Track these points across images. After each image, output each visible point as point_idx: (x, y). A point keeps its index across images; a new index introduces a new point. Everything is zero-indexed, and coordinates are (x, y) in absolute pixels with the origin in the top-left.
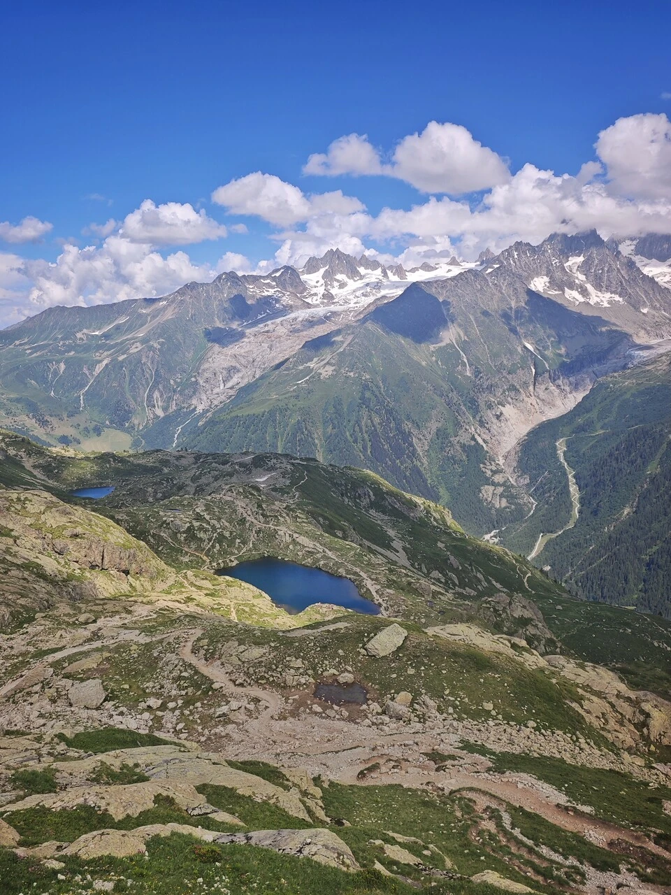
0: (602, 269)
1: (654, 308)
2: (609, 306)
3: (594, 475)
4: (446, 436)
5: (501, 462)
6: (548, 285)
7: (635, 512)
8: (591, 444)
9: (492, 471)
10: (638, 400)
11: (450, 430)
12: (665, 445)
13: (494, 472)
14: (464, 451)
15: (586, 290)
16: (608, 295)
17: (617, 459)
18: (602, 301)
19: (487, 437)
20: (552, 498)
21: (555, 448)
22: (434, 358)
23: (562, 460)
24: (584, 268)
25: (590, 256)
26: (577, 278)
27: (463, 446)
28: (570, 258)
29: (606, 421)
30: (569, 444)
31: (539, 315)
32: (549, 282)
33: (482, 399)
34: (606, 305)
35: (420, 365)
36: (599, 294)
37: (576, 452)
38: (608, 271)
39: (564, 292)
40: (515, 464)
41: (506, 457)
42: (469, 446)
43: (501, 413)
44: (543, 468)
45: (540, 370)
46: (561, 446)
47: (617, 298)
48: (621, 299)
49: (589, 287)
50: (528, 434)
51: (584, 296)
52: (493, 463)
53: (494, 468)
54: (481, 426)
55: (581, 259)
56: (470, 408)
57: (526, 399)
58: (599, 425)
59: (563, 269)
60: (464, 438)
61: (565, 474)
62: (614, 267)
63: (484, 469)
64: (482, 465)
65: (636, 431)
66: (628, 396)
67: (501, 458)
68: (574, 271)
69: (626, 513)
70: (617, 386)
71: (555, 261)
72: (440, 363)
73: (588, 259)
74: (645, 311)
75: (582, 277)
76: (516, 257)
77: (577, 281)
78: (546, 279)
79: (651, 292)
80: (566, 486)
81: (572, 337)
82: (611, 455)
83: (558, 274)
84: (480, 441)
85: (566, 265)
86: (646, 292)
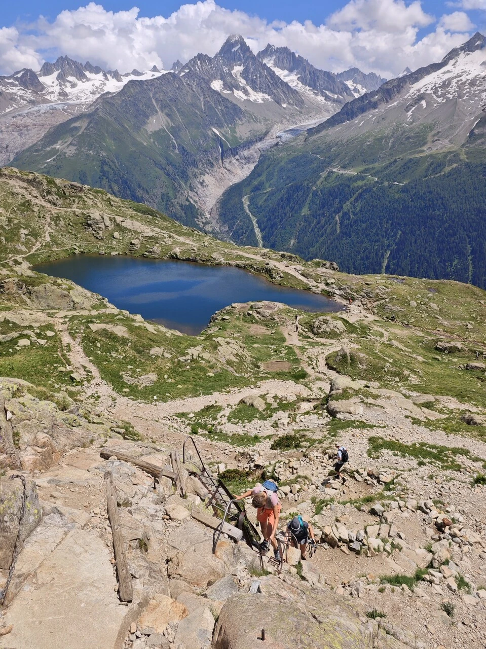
0: (256, 76)
1: (289, 103)
2: (262, 102)
3: (269, 219)
4: (169, 199)
5: (208, 216)
6: (223, 86)
7: (298, 242)
8: (264, 198)
9: (203, 223)
10: (289, 166)
11: (171, 194)
12: (311, 195)
13: (205, 224)
14: (183, 209)
15: (247, 90)
16: (261, 94)
17: (282, 207)
18: (258, 99)
19: (197, 199)
20: (245, 239)
21: (242, 203)
22: (152, 140)
23: (248, 211)
24: (245, 74)
25: (247, 65)
26: (241, 82)
27: (181, 206)
28: (235, 67)
29: (272, 181)
30: (251, 200)
31: (220, 107)
32: (223, 85)
33: (191, 170)
34: (260, 101)
35: (143, 144)
36: (256, 94)
37: (256, 204)
38: (260, 77)
39: (233, 91)
40: (217, 217)
41: (210, 213)
42: (186, 205)
43: (203, 181)
44: (236, 218)
45: (225, 149)
46: (246, 201)
47: (267, 96)
48: (269, 97)
50: (223, 194)
51: (246, 95)
52: (203, 217)
53: (204, 221)
54: (191, 191)
55: (241, 68)
56: (182, 177)
57: (218, 170)
58: (267, 185)
59: (231, 75)
60: (182, 200)
61: (251, 221)
62: (263, 74)
63: (197, 222)
64: (196, 219)
65: (292, 186)
66: (283, 164)
67: (207, 214)
68: (238, 76)
69: (292, 243)
70: (275, 157)
71: (225, 69)
72: (156, 144)
73: (246, 68)
74: (284, 106)
75: (244, 81)
76: (199, 64)
77: (240, 84)
78: (221, 82)
79: (287, 93)
80: (253, 230)
81: (242, 124)
82: (278, 205)
83: (228, 79)
84: (192, 202)
85: (232, 72)
86: (284, 92)
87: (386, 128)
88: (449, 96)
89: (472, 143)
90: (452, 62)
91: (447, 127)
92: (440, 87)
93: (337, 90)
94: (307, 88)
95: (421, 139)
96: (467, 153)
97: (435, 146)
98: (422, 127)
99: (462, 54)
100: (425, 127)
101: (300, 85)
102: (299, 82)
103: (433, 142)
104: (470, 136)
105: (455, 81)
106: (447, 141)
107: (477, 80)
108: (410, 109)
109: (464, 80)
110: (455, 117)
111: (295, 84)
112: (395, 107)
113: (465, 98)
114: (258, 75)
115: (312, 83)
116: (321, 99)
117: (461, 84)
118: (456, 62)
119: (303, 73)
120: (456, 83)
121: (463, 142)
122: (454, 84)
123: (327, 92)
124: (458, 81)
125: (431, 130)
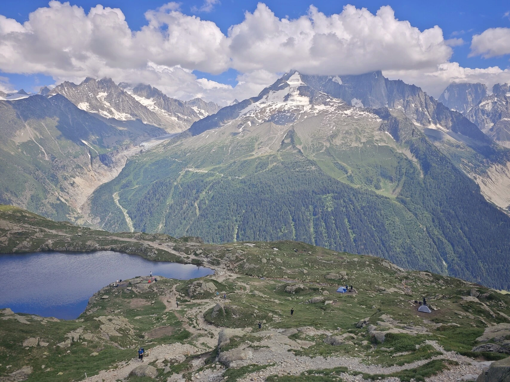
0: (119, 100)
2: (126, 120)
3: (139, 210)
4: (39, 200)
5: (80, 211)
6: (89, 107)
7: (165, 226)
8: (133, 193)
9: (75, 218)
10: (153, 168)
11: (41, 195)
12: (173, 188)
13: (77, 218)
14: (53, 208)
15: (111, 111)
16: (124, 114)
17: (149, 199)
18: (121, 117)
19: (68, 198)
20: (117, 228)
21: (113, 199)
22: (20, 150)
23: (118, 204)
25: (110, 92)
26: (105, 105)
27: (52, 205)
28: (99, 93)
29: (138, 180)
30: (121, 195)
31: (87, 123)
32: (89, 106)
33: (60, 174)
34: (124, 119)
35: (10, 154)
36: (119, 114)
37: (126, 199)
38: (122, 102)
39: (99, 111)
40: (89, 212)
41: (82, 209)
42: (56, 204)
43: (74, 182)
44: (107, 211)
45: (93, 156)
46: (116, 197)
47: (129, 116)
48: (131, 117)
49: (113, 109)
50: (94, 193)
51: (111, 114)
52: (75, 213)
53: (76, 216)
54: (62, 191)
55: (105, 94)
56: (52, 180)
57: (88, 173)
58: (135, 183)
59: (96, 99)
60: (52, 199)
61: (121, 212)
62: (125, 99)
63: (69, 218)
64: (67, 215)
65: (156, 183)
66: (147, 166)
67: (78, 210)
68: (103, 100)
69: (160, 227)
70: (140, 161)
71: (91, 94)
72: (25, 153)
73: (110, 94)
74: (145, 123)
75: (108, 104)
76: (66, 90)
77: (105, 106)
78: (87, 104)
79: (146, 114)
80: (124, 219)
81: (109, 137)
82: (146, 198)
83: (94, 102)
84: (63, 201)
85: (97, 97)
86: (144, 113)
87: (226, 140)
88: (265, 118)
89: (284, 149)
90: (265, 97)
91: (266, 139)
92: (259, 113)
93: (186, 113)
94: (163, 111)
95: (250, 147)
96: (281, 155)
97: (261, 151)
98: (250, 139)
99: (271, 92)
100: (253, 139)
101: (157, 108)
102: (156, 106)
103: (259, 148)
104: (282, 145)
105: (268, 109)
106: (268, 148)
107: (282, 109)
108: (241, 127)
109: (274, 109)
110: (271, 132)
111: (152, 107)
112: (230, 126)
113: (276, 120)
114: (121, 100)
115: (166, 107)
116: (174, 118)
117: (272, 111)
118: (268, 96)
119: (158, 100)
120: (269, 110)
121: (278, 148)
122: (268, 111)
123: (179, 114)
124: (270, 109)
125: (257, 141)
